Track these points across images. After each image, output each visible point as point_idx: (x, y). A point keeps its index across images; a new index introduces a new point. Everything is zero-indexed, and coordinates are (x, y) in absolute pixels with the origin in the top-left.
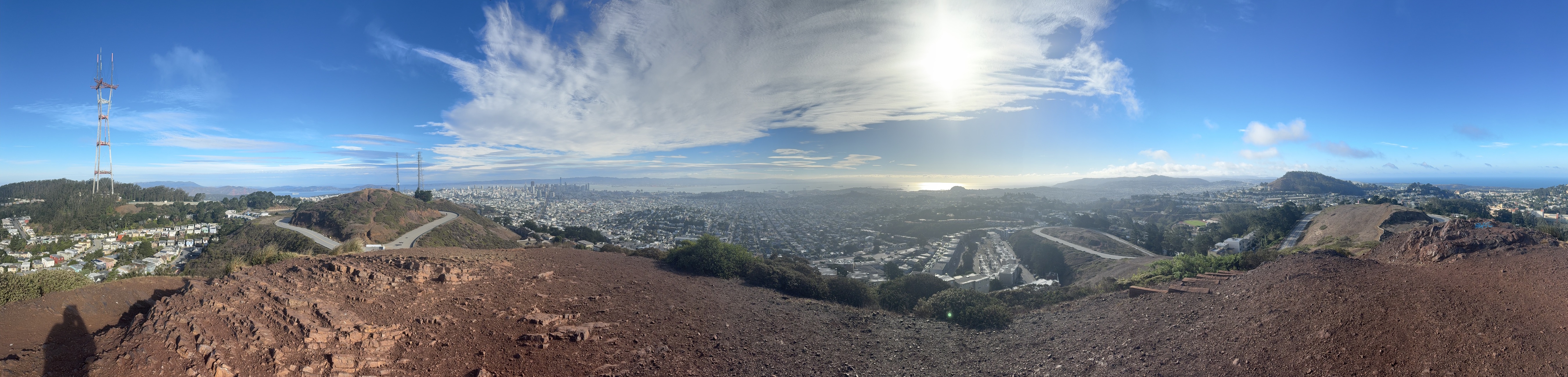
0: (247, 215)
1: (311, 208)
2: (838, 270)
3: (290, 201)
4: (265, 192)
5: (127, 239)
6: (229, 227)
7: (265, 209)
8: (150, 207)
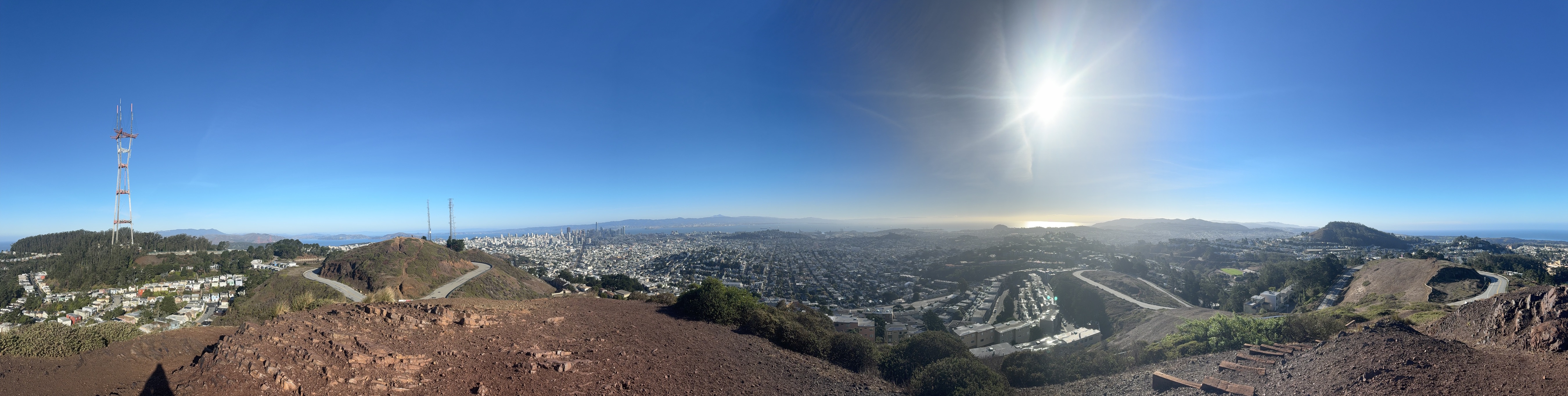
0: (274, 265)
1: (341, 258)
2: (876, 321)
3: (319, 250)
4: (292, 240)
5: (148, 294)
6: (256, 279)
7: (293, 258)
8: (173, 258)
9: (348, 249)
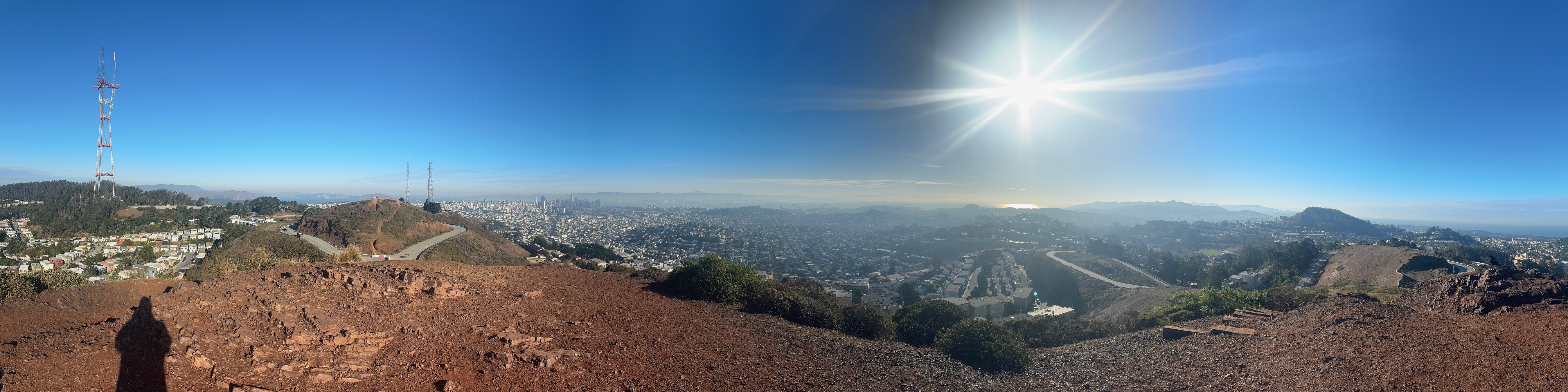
0: (251, 220)
1: (318, 215)
2: (853, 292)
3: (296, 208)
4: (270, 198)
5: (128, 243)
6: (233, 233)
7: (271, 214)
8: (153, 211)
9: (326, 207)
